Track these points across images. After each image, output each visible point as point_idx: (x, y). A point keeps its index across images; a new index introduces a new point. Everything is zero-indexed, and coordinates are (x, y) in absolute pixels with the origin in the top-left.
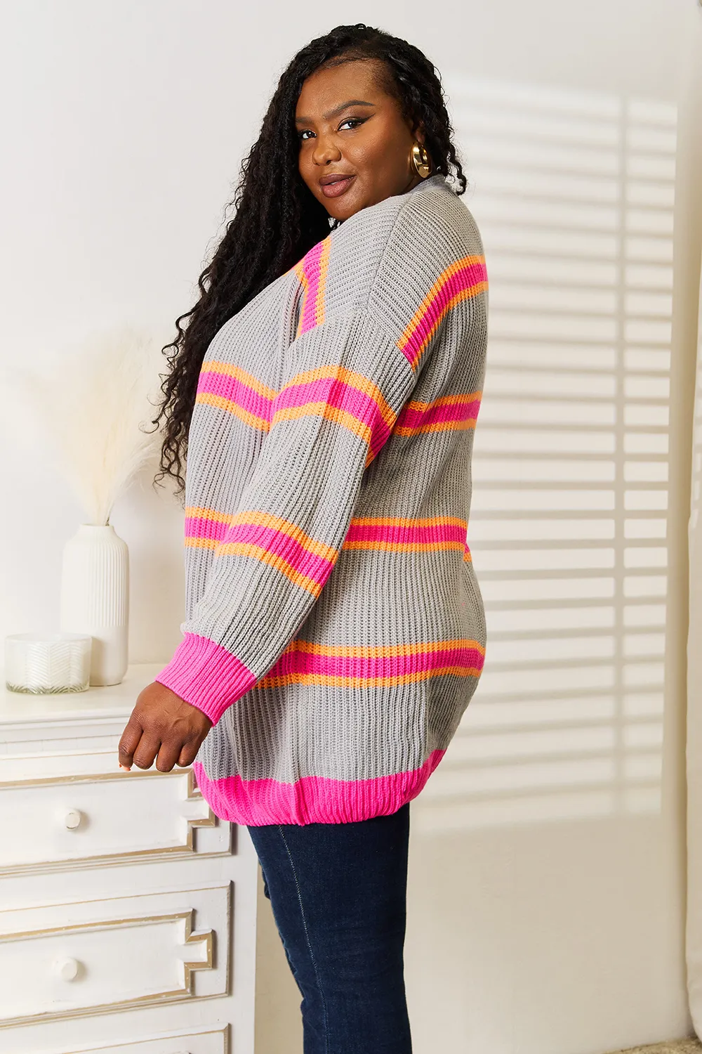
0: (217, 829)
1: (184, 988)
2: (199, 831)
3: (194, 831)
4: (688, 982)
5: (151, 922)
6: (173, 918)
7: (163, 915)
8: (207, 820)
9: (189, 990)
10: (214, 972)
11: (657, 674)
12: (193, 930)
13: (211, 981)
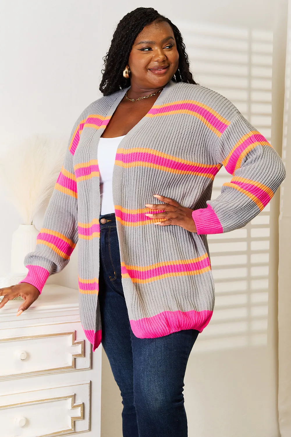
0: (84, 358)
1: (71, 428)
2: (77, 359)
3: (75, 359)
4: (279, 419)
5: (57, 400)
6: (66, 398)
7: (62, 396)
8: (80, 354)
9: (73, 429)
10: (83, 421)
11: (265, 284)
12: (74, 403)
13: (83, 425)
